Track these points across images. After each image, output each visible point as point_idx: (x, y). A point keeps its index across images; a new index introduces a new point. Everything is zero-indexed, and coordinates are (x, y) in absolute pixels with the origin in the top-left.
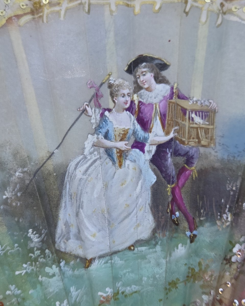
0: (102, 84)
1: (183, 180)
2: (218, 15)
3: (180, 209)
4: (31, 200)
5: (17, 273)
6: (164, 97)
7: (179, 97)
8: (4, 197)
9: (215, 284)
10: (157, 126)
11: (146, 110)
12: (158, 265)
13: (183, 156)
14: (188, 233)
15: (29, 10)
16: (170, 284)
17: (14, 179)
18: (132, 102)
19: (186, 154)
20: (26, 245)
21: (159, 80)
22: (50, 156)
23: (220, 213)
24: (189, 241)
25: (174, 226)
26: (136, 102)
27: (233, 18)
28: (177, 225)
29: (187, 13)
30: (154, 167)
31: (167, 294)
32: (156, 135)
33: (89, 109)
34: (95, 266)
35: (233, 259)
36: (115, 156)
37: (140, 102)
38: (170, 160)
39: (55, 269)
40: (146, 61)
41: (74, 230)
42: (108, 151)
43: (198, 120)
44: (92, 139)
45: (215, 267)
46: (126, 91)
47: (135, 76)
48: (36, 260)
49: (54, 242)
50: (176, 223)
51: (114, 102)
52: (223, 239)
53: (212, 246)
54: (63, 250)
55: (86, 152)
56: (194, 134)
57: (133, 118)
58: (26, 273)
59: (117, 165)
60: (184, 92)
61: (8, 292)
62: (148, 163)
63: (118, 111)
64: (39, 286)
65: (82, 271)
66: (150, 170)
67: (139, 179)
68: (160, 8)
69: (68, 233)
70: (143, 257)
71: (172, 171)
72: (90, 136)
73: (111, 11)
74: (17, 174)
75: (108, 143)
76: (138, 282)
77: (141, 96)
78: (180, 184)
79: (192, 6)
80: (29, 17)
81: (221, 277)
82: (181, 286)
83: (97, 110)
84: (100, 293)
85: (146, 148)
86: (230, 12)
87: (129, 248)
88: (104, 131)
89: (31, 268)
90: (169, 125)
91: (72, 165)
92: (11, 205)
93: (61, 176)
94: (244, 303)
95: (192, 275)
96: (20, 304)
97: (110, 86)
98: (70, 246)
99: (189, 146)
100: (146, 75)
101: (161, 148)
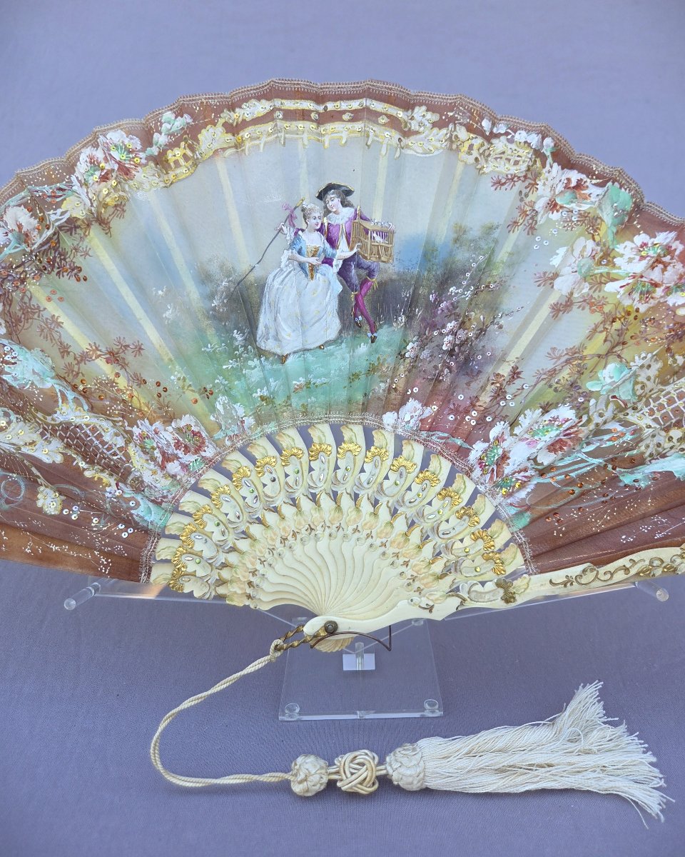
0: (295, 208)
1: (366, 290)
2: (396, 149)
3: (362, 314)
4: (235, 305)
5: (224, 367)
6: (349, 218)
7: (361, 218)
8: (213, 305)
9: (390, 374)
10: (343, 243)
11: (333, 230)
12: (343, 359)
13: (366, 269)
14: (370, 334)
15: (233, 145)
16: (353, 375)
17: (221, 288)
18: (322, 224)
19: (368, 268)
20: (232, 344)
21: (344, 204)
22: (252, 270)
23: (396, 316)
24: (370, 341)
25: (357, 327)
26: (326, 224)
27: (409, 152)
28: (360, 327)
29: (369, 146)
30: (341, 278)
31: (351, 382)
32: (343, 251)
33: (284, 228)
35: (407, 355)
36: (308, 269)
37: (329, 224)
38: (353, 271)
39: (256, 361)
40: (334, 189)
41: (272, 332)
42: (301, 265)
43: (378, 239)
44: (287, 254)
45: (391, 361)
46: (317, 215)
47: (325, 202)
48: (240, 356)
49: (256, 341)
50: (359, 326)
51: (306, 223)
52: (397, 338)
53: (389, 344)
54: (263, 348)
55: (282, 265)
56: (375, 250)
57: (323, 238)
58: (232, 367)
59: (309, 277)
60: (366, 214)
61: (217, 381)
62: (335, 276)
63: (310, 232)
64: (243, 379)
65: (280, 366)
66: (337, 281)
67: (328, 289)
68: (346, 142)
69: (268, 334)
70: (332, 355)
71: (355, 280)
72: (285, 251)
73: (304, 145)
74: (224, 283)
75: (302, 259)
76: (326, 376)
77: (329, 219)
78: (363, 293)
79: (373, 141)
80: (233, 150)
81: (395, 369)
82: (363, 377)
83: (292, 229)
84: (294, 382)
85: (334, 263)
86: (407, 147)
87: (320, 347)
88: (298, 247)
89: (236, 364)
90: (353, 242)
91: (271, 277)
92: (219, 312)
93: (261, 286)
94: (416, 390)
95: (372, 370)
96: (227, 392)
97: (303, 210)
98: (269, 345)
99: (370, 261)
100: (334, 201)
101: (346, 262)
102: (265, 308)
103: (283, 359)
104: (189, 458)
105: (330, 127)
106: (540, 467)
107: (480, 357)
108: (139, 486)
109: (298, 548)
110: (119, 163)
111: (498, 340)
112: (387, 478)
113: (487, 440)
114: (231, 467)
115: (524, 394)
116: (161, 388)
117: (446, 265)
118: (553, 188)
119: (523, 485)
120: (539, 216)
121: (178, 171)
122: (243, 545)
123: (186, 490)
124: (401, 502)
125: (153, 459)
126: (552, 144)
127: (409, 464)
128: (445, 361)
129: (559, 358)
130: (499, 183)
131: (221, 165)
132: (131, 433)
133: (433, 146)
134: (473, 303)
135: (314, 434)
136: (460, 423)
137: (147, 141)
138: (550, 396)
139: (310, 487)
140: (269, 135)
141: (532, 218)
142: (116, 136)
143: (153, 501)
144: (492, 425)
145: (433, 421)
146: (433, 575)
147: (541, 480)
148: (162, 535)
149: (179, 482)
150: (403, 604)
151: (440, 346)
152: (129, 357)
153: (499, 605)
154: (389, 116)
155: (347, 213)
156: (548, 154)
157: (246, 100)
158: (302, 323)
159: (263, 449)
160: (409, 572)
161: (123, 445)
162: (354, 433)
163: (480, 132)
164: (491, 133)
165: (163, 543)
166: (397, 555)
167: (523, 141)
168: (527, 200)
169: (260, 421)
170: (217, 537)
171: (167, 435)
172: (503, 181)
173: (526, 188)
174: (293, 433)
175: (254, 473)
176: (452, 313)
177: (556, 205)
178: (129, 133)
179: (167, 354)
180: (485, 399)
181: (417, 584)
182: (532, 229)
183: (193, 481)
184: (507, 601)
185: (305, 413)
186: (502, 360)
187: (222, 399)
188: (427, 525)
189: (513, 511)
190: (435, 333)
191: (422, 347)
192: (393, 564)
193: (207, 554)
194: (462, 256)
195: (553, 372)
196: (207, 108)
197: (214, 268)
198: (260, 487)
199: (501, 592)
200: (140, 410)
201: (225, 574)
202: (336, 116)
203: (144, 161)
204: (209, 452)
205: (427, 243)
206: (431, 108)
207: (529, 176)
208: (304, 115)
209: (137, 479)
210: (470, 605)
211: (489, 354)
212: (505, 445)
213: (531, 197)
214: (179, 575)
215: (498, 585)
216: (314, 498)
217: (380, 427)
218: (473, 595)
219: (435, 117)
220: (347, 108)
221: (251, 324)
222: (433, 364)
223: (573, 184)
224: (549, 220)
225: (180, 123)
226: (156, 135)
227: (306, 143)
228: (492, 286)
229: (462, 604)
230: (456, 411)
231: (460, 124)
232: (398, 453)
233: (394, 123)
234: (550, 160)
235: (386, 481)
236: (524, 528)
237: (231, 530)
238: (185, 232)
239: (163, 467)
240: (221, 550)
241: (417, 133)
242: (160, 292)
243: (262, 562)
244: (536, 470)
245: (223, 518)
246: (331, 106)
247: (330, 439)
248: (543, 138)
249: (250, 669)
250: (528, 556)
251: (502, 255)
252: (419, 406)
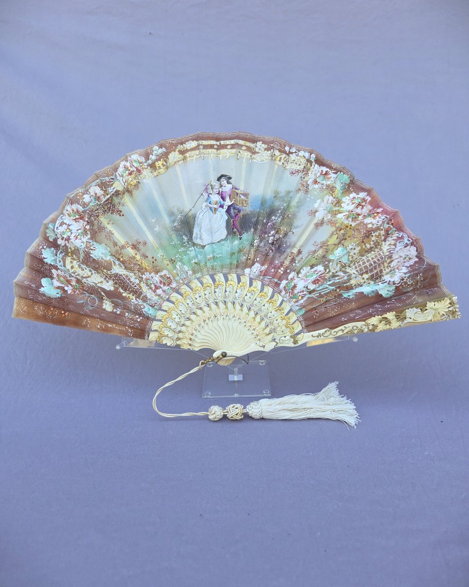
2: (250, 160)
3: (236, 228)
4: (184, 225)
5: (180, 250)
6: (230, 189)
7: (235, 189)
8: (175, 225)
9: (247, 253)
10: (228, 199)
11: (224, 194)
12: (228, 247)
14: (239, 236)
15: (182, 159)
16: (232, 253)
17: (178, 218)
18: (219, 191)
19: (238, 209)
20: (183, 241)
21: (228, 183)
22: (190, 210)
23: (250, 229)
27: (255, 161)
28: (235, 233)
29: (238, 159)
30: (227, 214)
31: (231, 256)
32: (228, 202)
34: (206, 248)
35: (254, 245)
36: (213, 210)
37: (222, 191)
38: (232, 211)
39: (193, 248)
40: (224, 177)
41: (199, 236)
42: (211, 208)
43: (242, 197)
44: (205, 204)
45: (248, 247)
46: (217, 187)
47: (220, 182)
48: (186, 246)
51: (213, 191)
52: (250, 238)
53: (247, 240)
54: (195, 243)
55: (203, 208)
56: (241, 202)
57: (220, 197)
58: (183, 251)
59: (214, 213)
60: (237, 187)
61: (176, 256)
62: (225, 213)
63: (214, 194)
64: (187, 255)
66: (225, 215)
67: (222, 218)
68: (229, 157)
69: (197, 237)
70: (223, 245)
71: (233, 214)
74: (179, 216)
75: (211, 206)
76: (221, 254)
77: (222, 189)
78: (236, 219)
79: (240, 157)
80: (182, 161)
81: (250, 251)
82: (236, 254)
84: (208, 256)
85: (224, 207)
86: (254, 158)
87: (218, 242)
88: (209, 201)
89: (184, 249)
91: (198, 213)
92: (177, 228)
93: (194, 217)
94: (258, 259)
95: (240, 251)
96: (181, 261)
97: (211, 185)
98: (198, 241)
99: (239, 206)
100: (224, 181)
101: (229, 207)
102: (196, 226)
103: (203, 247)
104: (166, 288)
105: (222, 151)
106: (309, 290)
107: (284, 245)
108: (145, 299)
109: (210, 324)
110: (136, 168)
111: (292, 238)
112: (246, 295)
113: (287, 279)
114: (182, 291)
115: (303, 260)
116: (154, 260)
117: (271, 207)
118: (315, 175)
119: (302, 297)
120: (310, 187)
121: (160, 170)
122: (188, 323)
123: (164, 302)
124: (252, 305)
125: (151, 288)
126: (315, 157)
127: (255, 290)
128: (270, 247)
129: (317, 246)
130: (292, 173)
131: (177, 168)
132: (142, 278)
133: (265, 158)
134: (282, 223)
135: (216, 277)
136: (276, 273)
137: (147, 158)
138: (314, 261)
139: (216, 299)
140: (197, 155)
141: (307, 187)
142: (135, 157)
143: (150, 306)
144: (289, 273)
145: (265, 272)
146: (265, 333)
147: (310, 296)
148: (154, 319)
149: (161, 298)
150: (253, 345)
151: (268, 241)
152: (141, 246)
153: (292, 345)
154: (246, 146)
155: (230, 186)
156: (313, 161)
157: (188, 141)
158: (211, 232)
159: (195, 284)
160: (255, 333)
161: (138, 283)
162: (233, 277)
163: (285, 152)
164: (289, 152)
165: (155, 323)
166: (250, 326)
167: (302, 155)
168: (304, 180)
169: (194, 272)
170: (177, 320)
171: (157, 278)
172: (294, 172)
173: (304, 175)
174: (208, 277)
175: (192, 294)
176: (273, 227)
177: (317, 181)
178: (140, 155)
179: (156, 245)
180: (287, 263)
181: (259, 337)
182: (307, 192)
183: (167, 297)
184: (295, 344)
185: (213, 269)
186: (294, 246)
187: (179, 263)
188: (263, 314)
189: (298, 308)
190: (266, 236)
191: (261, 242)
192: (249, 330)
193: (173, 327)
194: (277, 203)
195: (315, 252)
196: (172, 144)
197: (175, 210)
198: (194, 299)
199: (292, 340)
200: (146, 269)
201: (180, 335)
202: (224, 147)
203: (146, 167)
204: (174, 285)
205: (262, 198)
206: (264, 143)
207: (305, 170)
208: (212, 147)
209: (145, 296)
210: (279, 345)
211: (288, 244)
212: (295, 281)
213: (306, 179)
214: (161, 336)
215: (291, 337)
216: (216, 304)
217: (244, 275)
218: (281, 341)
219: (266, 146)
220: (230, 143)
221: (191, 233)
222: (265, 248)
223: (324, 173)
224: (314, 188)
225: (161, 151)
226: (151, 156)
227: (212, 158)
228: (290, 216)
229: (276, 345)
230: (275, 268)
231: (276, 149)
232: (251, 285)
233: (249, 149)
234: (314, 163)
235: (246, 297)
236: (302, 315)
237: (183, 317)
238: (163, 195)
239: (155, 292)
240: (178, 326)
241: (258, 153)
242: (153, 220)
243: (195, 330)
244: (307, 291)
245: (179, 312)
246: (222, 142)
247: (223, 279)
248: (311, 155)
249: (192, 372)
250: (303, 326)
251: (294, 203)
252: (259, 266)
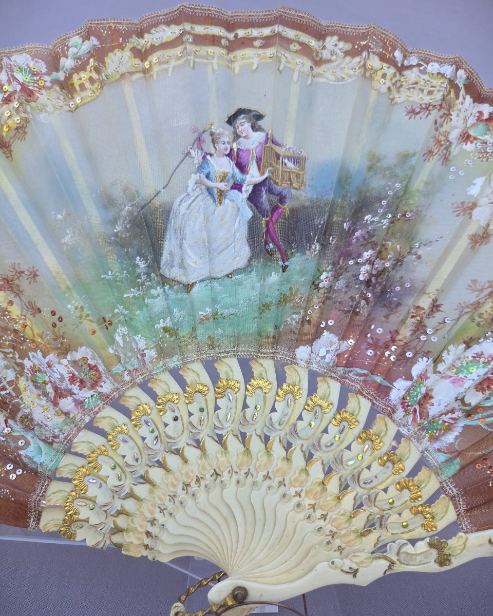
0: (204, 132)
1: (277, 217)
2: (308, 76)
3: (273, 242)
4: (139, 230)
5: (125, 296)
6: (260, 143)
7: (273, 142)
8: (115, 231)
9: (304, 305)
10: (253, 169)
11: (243, 155)
12: (253, 288)
13: (278, 195)
14: (281, 263)
15: (141, 69)
16: (264, 306)
17: (124, 213)
18: (231, 150)
19: (279, 194)
20: (134, 272)
21: (255, 128)
22: (157, 194)
23: (310, 244)
24: (281, 270)
25: (267, 255)
26: (235, 150)
27: (321, 80)
28: (271, 255)
29: (281, 72)
30: (251, 204)
31: (261, 314)
32: (253, 176)
33: (192, 152)
34: (195, 289)
35: (321, 285)
37: (238, 149)
38: (264, 197)
39: (159, 290)
40: (245, 114)
41: (177, 260)
42: (209, 190)
43: (290, 165)
44: (195, 177)
45: (304, 291)
46: (226, 139)
47: (234, 128)
48: (143, 284)
49: (159, 268)
50: (270, 254)
51: (215, 148)
52: (312, 266)
53: (302, 272)
54: (168, 276)
55: (189, 190)
56: (286, 176)
57: (233, 163)
58: (134, 296)
59: (217, 202)
60: (278, 139)
61: (116, 310)
62: (245, 202)
63: (218, 156)
64: (145, 309)
65: (185, 295)
66: (247, 207)
67: (237, 216)
68: (257, 68)
69: (173, 261)
70: (240, 284)
71: (266, 206)
72: (193, 175)
73: (213, 70)
74: (127, 208)
75: (210, 183)
76: (234, 306)
77: (239, 144)
78: (274, 219)
79: (285, 67)
80: (141, 75)
81: (309, 300)
82: (273, 308)
83: (200, 152)
84: (200, 313)
85: (244, 189)
86: (319, 75)
87: (228, 276)
88: (206, 171)
89: (138, 293)
90: (265, 166)
91: (177, 202)
92: (121, 238)
93: (167, 212)
94: (331, 322)
95: (283, 300)
96: (127, 322)
97: (212, 134)
98: (174, 273)
99: (281, 186)
100: (244, 125)
101: (257, 187)
102: (170, 234)
103: (188, 287)
104: (85, 394)
105: (240, 53)
106: (467, 408)
107: (398, 289)
108: (28, 423)
109: (202, 494)
110: (22, 85)
111: (416, 271)
112: (300, 418)
113: (409, 377)
114: (130, 404)
115: (447, 328)
116: (55, 318)
117: (360, 193)
118: (465, 120)
119: (449, 428)
120: (453, 147)
121: (83, 94)
122: (141, 490)
123: (79, 431)
124: (317, 445)
125: (46, 394)
126: (465, 77)
127: (325, 404)
128: (362, 293)
129: (482, 290)
130: (413, 112)
131: (128, 89)
132: (22, 366)
133: (346, 74)
134: (390, 232)
135: (222, 368)
136: (379, 360)
137: (54, 64)
138: (473, 330)
139: (216, 427)
140: (178, 58)
141: (446, 148)
142: (21, 59)
143: (43, 440)
144: (413, 361)
145: (350, 356)
146: (355, 531)
147: (468, 422)
148: (53, 477)
149: (73, 420)
150: (323, 566)
151: (356, 276)
152: (24, 283)
153: (433, 568)
154: (301, 44)
155: (259, 137)
156: (461, 85)
157: (156, 25)
158: (209, 249)
159: (165, 384)
160: (328, 527)
161: (13, 378)
162: (265, 368)
163: (392, 62)
164: (402, 65)
165: (54, 486)
166: (313, 507)
167: (435, 72)
168: (442, 130)
169: (163, 353)
170: (113, 481)
171: (62, 368)
172: (417, 110)
173: (441, 117)
174: (198, 367)
175: (155, 411)
176: (369, 240)
177: (469, 137)
178: (34, 56)
179: (65, 280)
180: (406, 333)
181: (337, 542)
182: (446, 159)
183: (87, 419)
184: (441, 564)
185: (212, 346)
186: (423, 292)
187: (122, 330)
188: (346, 472)
189: (442, 457)
190: (351, 262)
191: (336, 277)
192: (309, 518)
193: (101, 500)
194: (377, 183)
195: (477, 305)
196: (115, 33)
197: (117, 192)
198: (161, 427)
199: (434, 553)
200: (33, 341)
201: (121, 522)
202: (247, 42)
203: (48, 84)
204: (106, 387)
205: (342, 168)
206: (343, 37)
207: (444, 105)
208: (214, 40)
209: (26, 417)
210: (399, 568)
211: (408, 285)
212: (428, 383)
213: (446, 127)
214: (71, 520)
215: (431, 545)
216: (220, 440)
217: (293, 362)
218: (402, 557)
219: (348, 46)
220: (258, 35)
221: (156, 250)
222: (349, 295)
223: (486, 116)
224: (463, 151)
225: (86, 46)
226: (63, 60)
227: (216, 67)
228: (408, 215)
229: (390, 567)
230: (375, 345)
231: (374, 53)
232: (312, 390)
233: (306, 50)
234: (462, 92)
235: (300, 422)
236: (454, 476)
237: (128, 475)
238: (90, 157)
239: (55, 404)
240: (116, 496)
241: (329, 61)
242: (59, 217)
243: (162, 511)
244: (464, 411)
245: (120, 461)
246: (241, 33)
247: (238, 374)
248: (457, 70)
250: (462, 510)
251: (418, 184)
252: (335, 340)
